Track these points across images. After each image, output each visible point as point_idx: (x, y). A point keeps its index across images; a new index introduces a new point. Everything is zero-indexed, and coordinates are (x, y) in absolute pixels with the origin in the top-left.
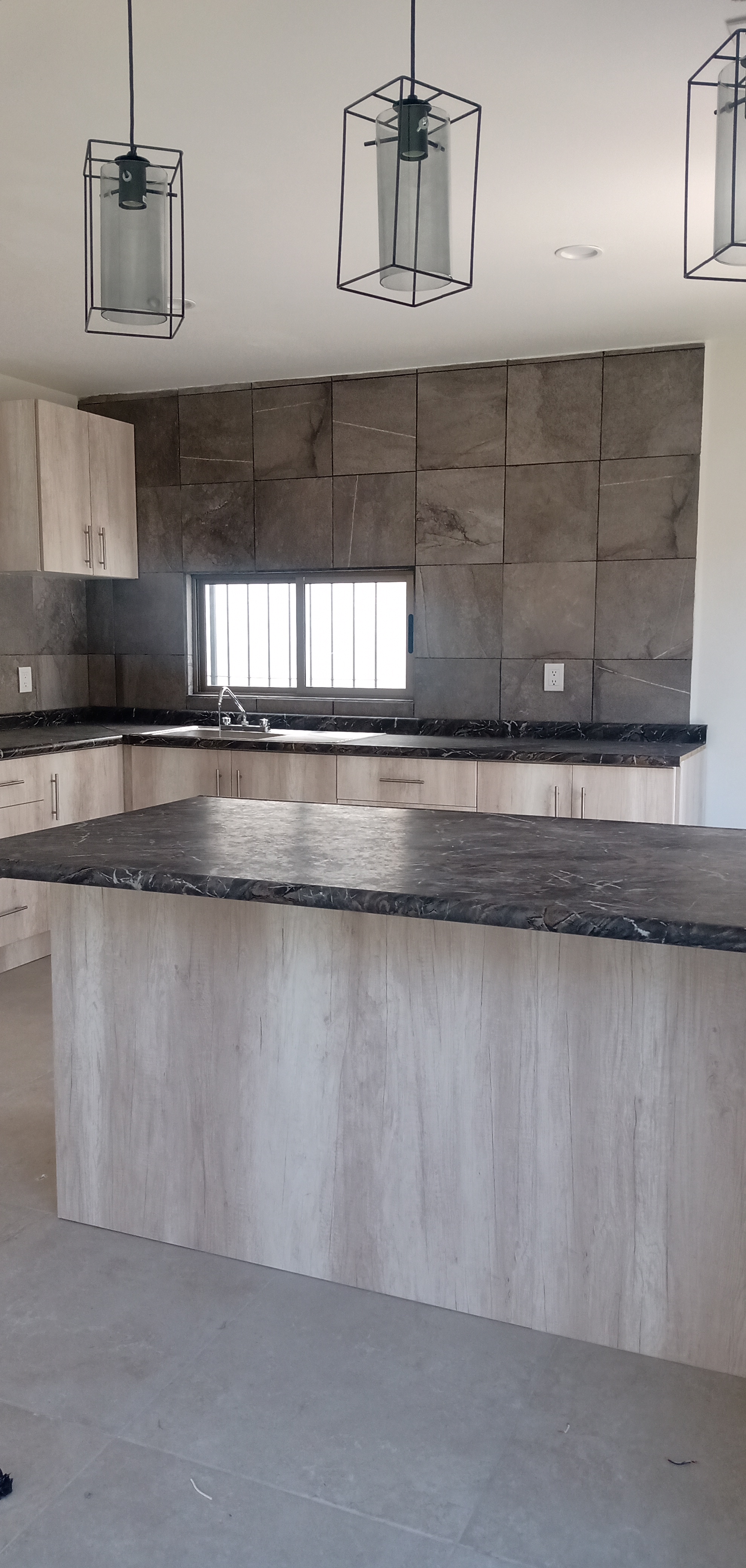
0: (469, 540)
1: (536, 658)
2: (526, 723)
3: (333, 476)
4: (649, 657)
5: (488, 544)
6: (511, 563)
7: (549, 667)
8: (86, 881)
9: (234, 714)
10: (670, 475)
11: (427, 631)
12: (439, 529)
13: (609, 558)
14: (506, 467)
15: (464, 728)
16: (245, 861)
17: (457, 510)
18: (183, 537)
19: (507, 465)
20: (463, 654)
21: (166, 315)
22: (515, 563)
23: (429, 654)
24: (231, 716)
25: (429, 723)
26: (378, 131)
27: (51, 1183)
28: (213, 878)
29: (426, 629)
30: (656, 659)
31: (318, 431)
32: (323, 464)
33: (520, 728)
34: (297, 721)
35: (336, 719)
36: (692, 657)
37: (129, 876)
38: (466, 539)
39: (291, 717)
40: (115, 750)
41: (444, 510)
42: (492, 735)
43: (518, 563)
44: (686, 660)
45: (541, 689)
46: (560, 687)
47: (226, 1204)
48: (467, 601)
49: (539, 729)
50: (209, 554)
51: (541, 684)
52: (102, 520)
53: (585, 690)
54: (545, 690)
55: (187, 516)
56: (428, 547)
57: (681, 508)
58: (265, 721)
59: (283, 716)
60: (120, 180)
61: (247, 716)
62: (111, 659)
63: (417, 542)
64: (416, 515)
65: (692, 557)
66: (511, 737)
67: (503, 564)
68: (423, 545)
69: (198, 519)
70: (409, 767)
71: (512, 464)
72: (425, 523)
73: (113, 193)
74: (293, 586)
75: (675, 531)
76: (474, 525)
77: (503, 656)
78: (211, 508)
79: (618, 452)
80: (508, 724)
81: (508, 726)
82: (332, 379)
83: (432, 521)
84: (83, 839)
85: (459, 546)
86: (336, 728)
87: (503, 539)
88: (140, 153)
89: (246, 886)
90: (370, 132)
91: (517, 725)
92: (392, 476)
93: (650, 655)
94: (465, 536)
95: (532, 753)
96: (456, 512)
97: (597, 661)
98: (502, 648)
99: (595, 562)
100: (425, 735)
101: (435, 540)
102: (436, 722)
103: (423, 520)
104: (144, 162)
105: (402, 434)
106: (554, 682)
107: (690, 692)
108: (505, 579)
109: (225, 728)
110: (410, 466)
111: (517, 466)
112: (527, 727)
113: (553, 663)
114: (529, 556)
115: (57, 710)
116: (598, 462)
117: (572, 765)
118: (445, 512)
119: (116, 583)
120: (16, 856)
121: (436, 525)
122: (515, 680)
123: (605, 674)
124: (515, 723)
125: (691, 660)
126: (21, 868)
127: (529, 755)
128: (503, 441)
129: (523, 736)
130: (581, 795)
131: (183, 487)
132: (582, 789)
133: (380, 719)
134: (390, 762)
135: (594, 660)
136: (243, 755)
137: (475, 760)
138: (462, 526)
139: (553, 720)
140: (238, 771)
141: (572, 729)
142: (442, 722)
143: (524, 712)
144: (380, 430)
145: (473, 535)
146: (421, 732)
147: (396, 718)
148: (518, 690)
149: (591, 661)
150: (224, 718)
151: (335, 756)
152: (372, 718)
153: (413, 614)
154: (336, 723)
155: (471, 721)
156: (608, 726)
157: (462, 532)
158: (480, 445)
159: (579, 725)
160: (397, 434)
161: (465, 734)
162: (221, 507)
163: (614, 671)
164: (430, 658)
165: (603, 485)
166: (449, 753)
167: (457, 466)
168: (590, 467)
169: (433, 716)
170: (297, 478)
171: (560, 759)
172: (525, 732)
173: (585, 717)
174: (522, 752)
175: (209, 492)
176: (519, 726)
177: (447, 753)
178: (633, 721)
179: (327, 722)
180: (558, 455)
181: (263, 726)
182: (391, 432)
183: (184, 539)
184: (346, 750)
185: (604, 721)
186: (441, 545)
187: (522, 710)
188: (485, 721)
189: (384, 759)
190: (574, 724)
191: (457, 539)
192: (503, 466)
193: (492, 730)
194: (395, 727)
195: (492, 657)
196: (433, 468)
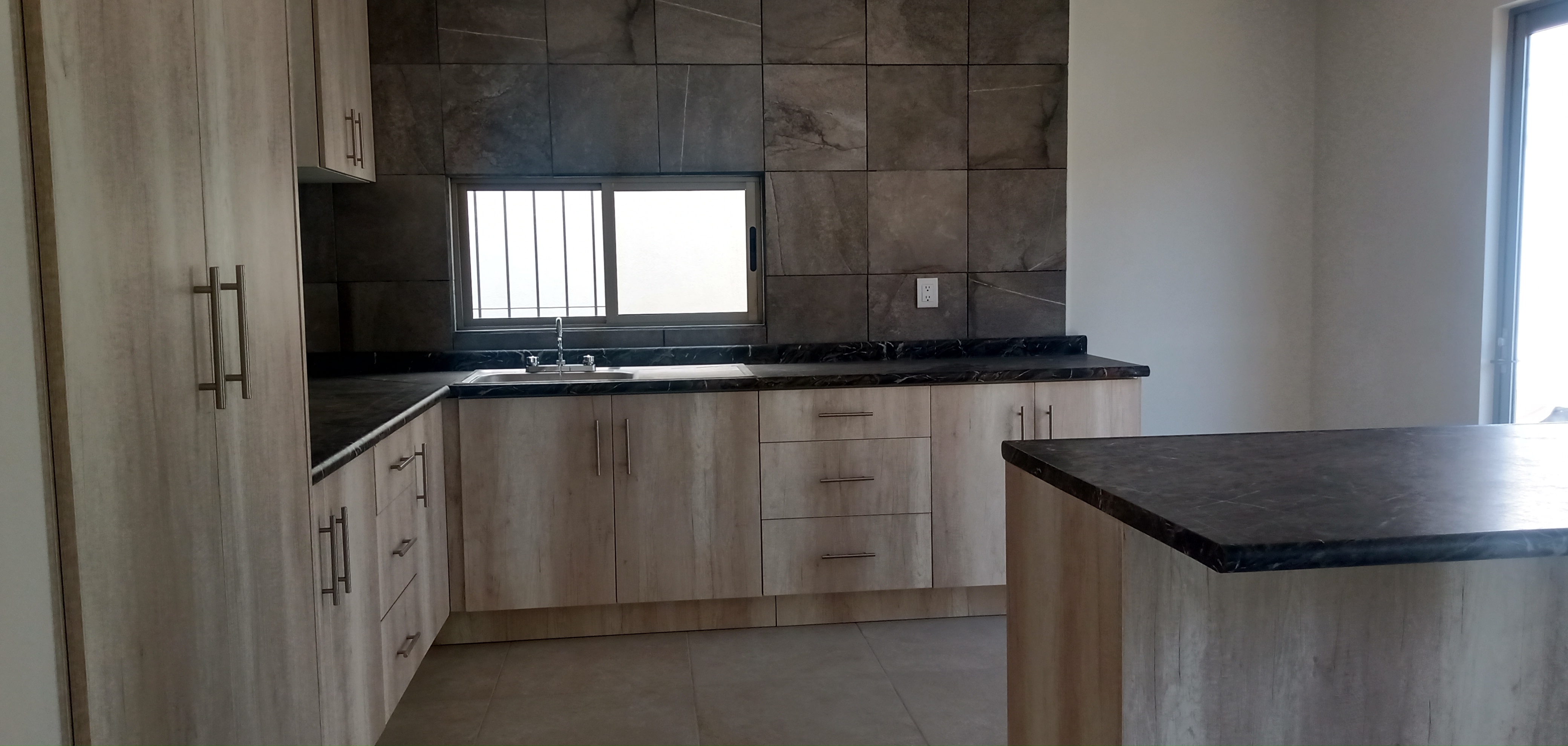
0: (828, 145)
1: (906, 273)
2: (903, 344)
3: (656, 64)
4: (1024, 269)
5: (850, 149)
6: (875, 171)
7: (921, 282)
9: (531, 352)
10: (1040, 83)
11: (780, 246)
12: (792, 131)
13: (981, 167)
14: (868, 66)
15: (833, 352)
17: (814, 111)
18: (445, 130)
19: (868, 63)
20: (825, 271)
22: (881, 171)
23: (784, 272)
25: (791, 349)
29: (780, 242)
30: (1031, 271)
31: (636, 10)
32: (643, 49)
33: (897, 349)
34: (621, 356)
36: (1066, 268)
38: (824, 142)
41: (797, 110)
42: (866, 359)
43: (884, 170)
44: (1060, 271)
45: (913, 305)
46: (934, 303)
48: (827, 212)
49: (918, 348)
51: (913, 300)
52: (355, 103)
53: (960, 305)
54: (918, 307)
55: (450, 103)
56: (779, 151)
57: (1051, 117)
58: (589, 358)
59: (602, 351)
61: (564, 352)
62: (331, 288)
63: (766, 145)
65: (1063, 168)
66: (886, 359)
67: (867, 171)
68: (774, 149)
69: (467, 108)
71: (874, 63)
72: (775, 124)
74: (598, 194)
75: (1046, 141)
76: (832, 128)
77: (869, 271)
78: (486, 94)
79: (987, 57)
80: (883, 345)
81: (883, 347)
83: (783, 122)
85: (816, 150)
87: (866, 145)
91: (893, 346)
92: (733, 68)
93: (1025, 266)
95: (997, 372)
96: (811, 113)
97: (972, 274)
98: (869, 262)
99: (966, 171)
100: (787, 363)
101: (788, 143)
102: (800, 347)
103: (772, 120)
105: (744, 22)
106: (928, 298)
107: (1065, 303)
108: (870, 188)
109: (534, 370)
110: (755, 58)
111: (879, 65)
112: (904, 348)
113: (925, 277)
114: (896, 163)
116: (966, 66)
117: (1035, 382)
118: (798, 112)
121: (787, 126)
122: (884, 296)
123: (981, 287)
124: (890, 343)
125: (1065, 270)
127: (995, 374)
128: (864, 38)
129: (900, 357)
130: (1048, 413)
131: (443, 67)
132: (1050, 407)
133: (730, 347)
134: (827, 394)
135: (968, 273)
136: (630, 400)
137: (929, 385)
138: (819, 129)
139: (930, 338)
140: (626, 420)
141: (952, 347)
142: (807, 347)
143: (896, 332)
144: (716, 15)
145: (832, 139)
146: (781, 360)
147: (749, 346)
148: (888, 310)
149: (965, 275)
150: (530, 357)
151: (757, 392)
152: (718, 346)
153: (755, 227)
154: (673, 356)
155: (840, 344)
156: (989, 341)
157: (819, 136)
158: (837, 40)
159: (960, 342)
160: (739, 21)
161: (835, 359)
162: (501, 94)
163: (989, 284)
164: (785, 275)
165: (973, 91)
166: (903, 378)
167: (811, 62)
168: (957, 70)
169: (790, 341)
170: (608, 64)
171: (1028, 377)
172: (902, 353)
173: (961, 334)
174: (986, 372)
175: (482, 75)
176: (896, 347)
177: (901, 379)
178: (1012, 335)
179: (662, 355)
180: (924, 57)
181: (586, 364)
182: (730, 18)
183: (446, 132)
184: (776, 384)
185: (983, 337)
186: (794, 149)
187: (896, 329)
188: (857, 343)
189: (819, 391)
190: (954, 342)
191: (813, 143)
192: (864, 64)
193: (866, 352)
194: (750, 356)
195: (857, 273)
196: (782, 63)
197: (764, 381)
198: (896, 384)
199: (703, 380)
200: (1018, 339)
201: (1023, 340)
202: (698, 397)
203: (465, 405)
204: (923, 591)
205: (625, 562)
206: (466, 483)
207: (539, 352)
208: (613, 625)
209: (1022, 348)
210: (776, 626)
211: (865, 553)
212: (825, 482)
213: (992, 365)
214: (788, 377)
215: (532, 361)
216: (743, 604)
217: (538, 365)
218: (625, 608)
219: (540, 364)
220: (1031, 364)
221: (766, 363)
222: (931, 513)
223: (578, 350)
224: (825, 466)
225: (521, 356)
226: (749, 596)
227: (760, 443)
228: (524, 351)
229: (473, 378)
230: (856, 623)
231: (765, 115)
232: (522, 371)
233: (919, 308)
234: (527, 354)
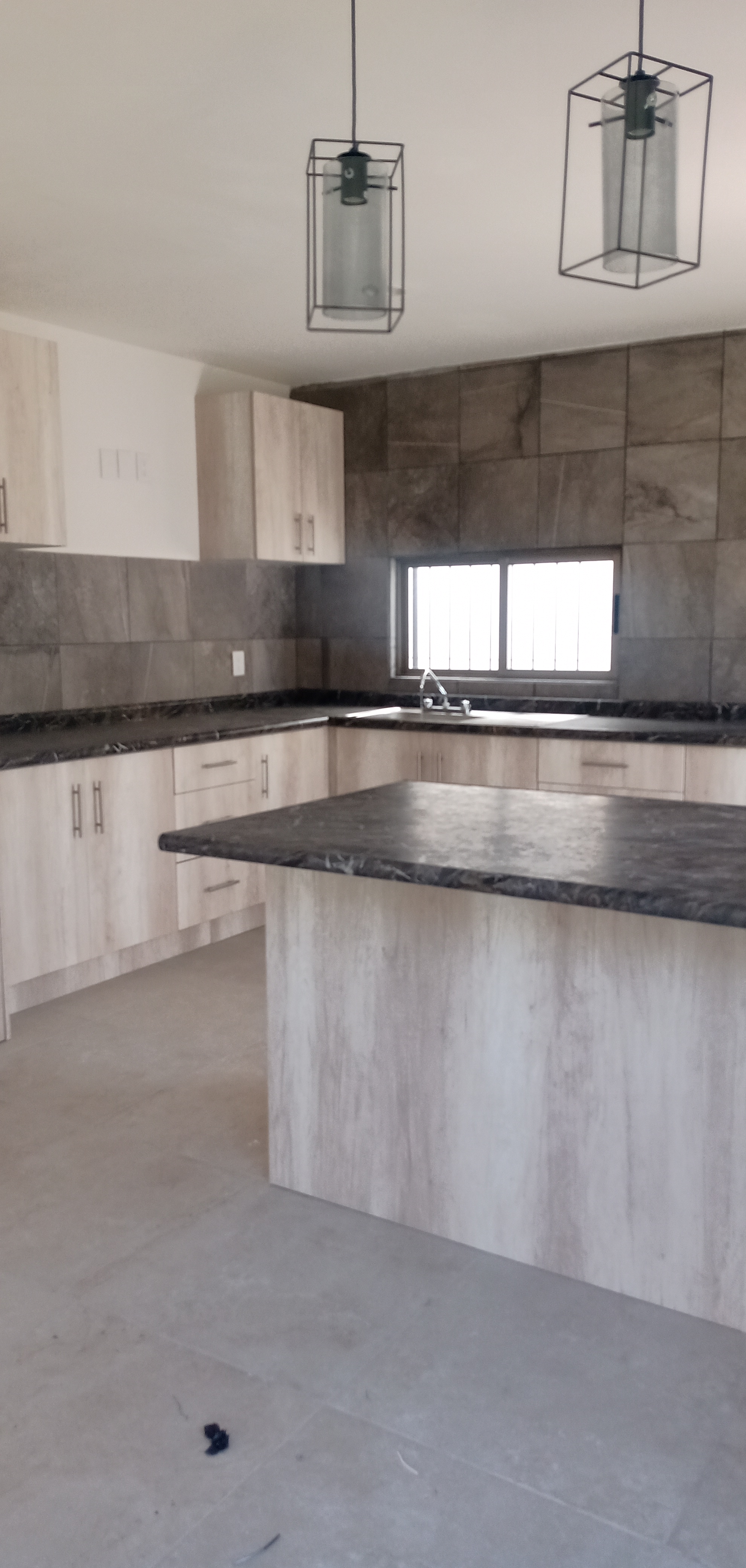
0: (680, 517)
2: (737, 706)
3: (539, 456)
5: (700, 520)
6: (724, 540)
8: (301, 865)
11: (633, 611)
12: (649, 506)
14: (721, 441)
15: (670, 711)
16: (452, 848)
17: (668, 486)
18: (389, 521)
19: (722, 438)
20: (672, 635)
21: (384, 310)
22: (730, 539)
23: (635, 635)
24: (432, 698)
25: (634, 705)
26: (604, 108)
27: (263, 1149)
28: (423, 866)
29: (633, 609)
31: (525, 411)
32: (529, 443)
33: (731, 711)
34: (498, 703)
35: (537, 702)
37: (340, 861)
38: (677, 515)
39: (492, 699)
40: (321, 732)
41: (654, 487)
42: (701, 718)
43: (732, 539)
47: (430, 1182)
48: (676, 580)
50: (414, 538)
52: (312, 508)
55: (393, 501)
56: (636, 525)
58: (466, 703)
59: (484, 698)
60: (342, 176)
62: (317, 642)
63: (624, 520)
64: (624, 492)
66: (721, 720)
67: (716, 540)
68: (630, 523)
69: (403, 504)
70: (613, 751)
71: (727, 438)
72: (634, 501)
73: (336, 189)
74: (496, 567)
76: (685, 502)
77: (713, 636)
78: (416, 491)
80: (718, 707)
82: (540, 358)
83: (641, 499)
84: (297, 822)
85: (669, 523)
86: (537, 710)
87: (715, 516)
88: (362, 149)
89: (454, 874)
90: (595, 112)
91: (728, 708)
92: (601, 453)
94: (675, 513)
96: (666, 488)
98: (713, 628)
100: (629, 718)
101: (644, 517)
102: (641, 704)
103: (631, 497)
104: (365, 157)
105: (611, 411)
108: (718, 557)
109: (427, 710)
110: (619, 442)
111: (733, 439)
112: (739, 710)
114: (744, 532)
115: (266, 693)
119: (324, 569)
120: (236, 838)
121: (645, 502)
122: (727, 660)
124: (726, 705)
126: (240, 850)
127: (741, 739)
128: (718, 414)
129: (735, 719)
131: (389, 472)
133: (583, 701)
134: (590, 748)
137: (683, 744)
138: (673, 503)
142: (649, 704)
143: (734, 695)
144: (588, 407)
145: (684, 512)
146: (624, 715)
147: (600, 701)
148: (729, 672)
151: (537, 739)
152: (574, 700)
153: (619, 594)
155: (679, 703)
157: (672, 509)
158: (694, 419)
160: (607, 410)
161: (672, 717)
162: (427, 491)
164: (637, 639)
167: (671, 441)
169: (637, 698)
170: (502, 459)
172: (736, 715)
175: (414, 476)
177: (653, 737)
179: (528, 704)
181: (464, 708)
182: (599, 409)
184: (548, 733)
186: (650, 523)
187: (735, 692)
191: (667, 516)
192: (718, 439)
193: (701, 712)
194: (597, 709)
195: (702, 638)
196: (643, 444)
198: (652, 741)
203: (340, 732)
217: (431, 706)
227: (538, 782)
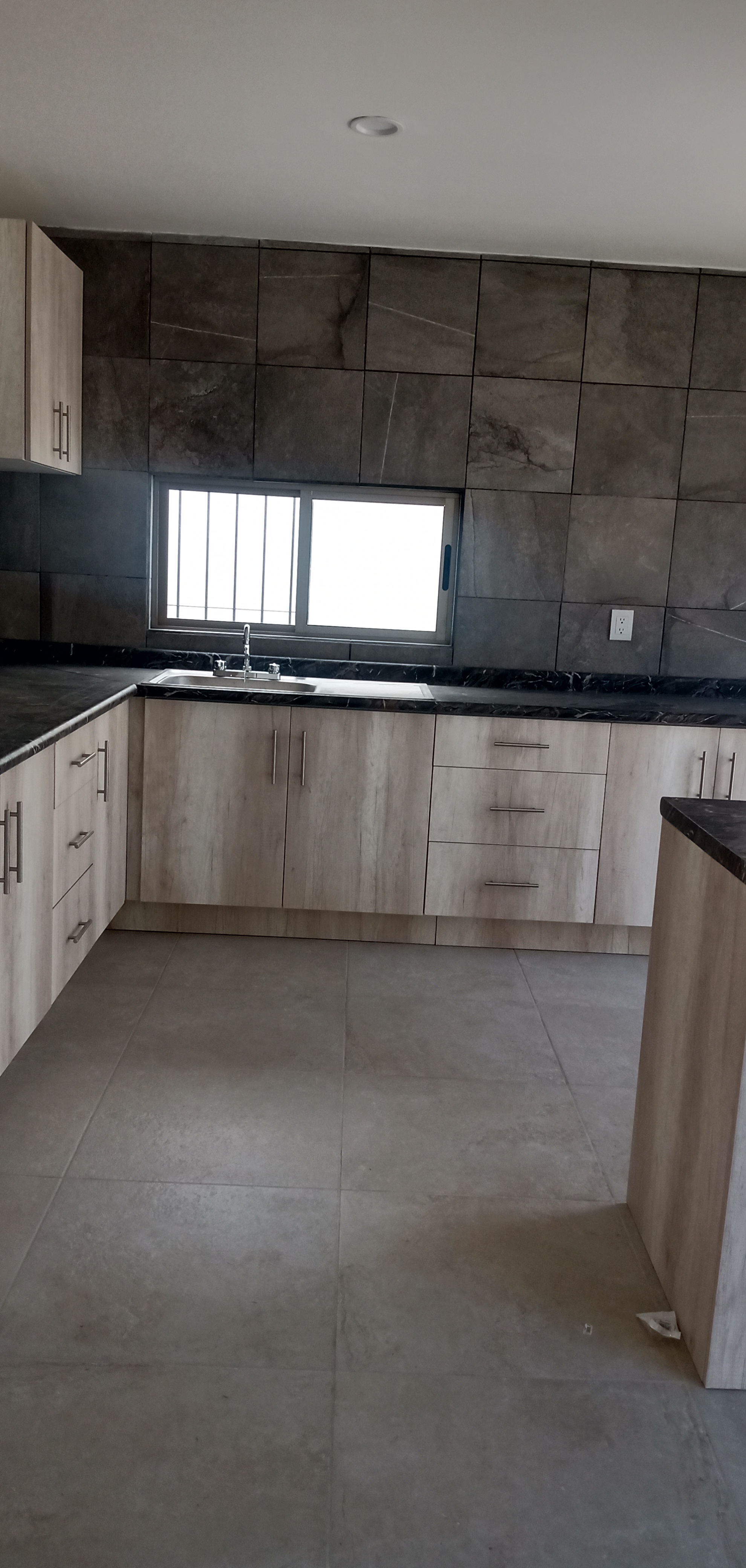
0: (533, 464)
1: (601, 603)
2: (590, 675)
3: (365, 370)
4: (726, 608)
5: (555, 470)
6: (580, 494)
7: (617, 614)
9: (220, 655)
11: (474, 568)
12: (498, 448)
13: (691, 498)
14: (583, 384)
15: (517, 679)
17: (521, 428)
18: (151, 426)
19: (583, 381)
20: (517, 595)
22: (586, 495)
23: (476, 593)
25: (476, 672)
29: (474, 563)
30: (732, 610)
31: (348, 312)
32: (353, 353)
33: (583, 681)
34: (307, 666)
35: (356, 666)
38: (529, 461)
39: (298, 661)
40: (128, 710)
41: (505, 426)
42: (551, 688)
43: (588, 495)
45: (605, 637)
46: (627, 636)
48: (526, 534)
49: (605, 681)
50: (188, 452)
51: (606, 632)
52: (63, 395)
53: (654, 640)
54: (610, 639)
55: (158, 400)
56: (482, 468)
58: (275, 666)
59: (288, 660)
61: (251, 659)
62: (34, 578)
63: (469, 460)
64: (470, 428)
66: (572, 690)
67: (571, 494)
68: (477, 465)
69: (174, 406)
71: (589, 381)
72: (481, 439)
74: (296, 501)
76: (539, 447)
77: (563, 598)
78: (193, 392)
79: (708, 381)
80: (569, 676)
81: (569, 678)
82: (370, 251)
83: (489, 438)
85: (520, 469)
86: (358, 676)
87: (573, 466)
91: (580, 677)
92: (443, 378)
93: (726, 604)
94: (528, 458)
95: (682, 714)
96: (519, 430)
97: (669, 608)
98: (563, 590)
99: (676, 500)
100: (471, 686)
101: (492, 460)
102: (485, 671)
103: (477, 434)
105: (458, 330)
106: (621, 631)
108: (573, 513)
109: (219, 673)
110: (466, 369)
111: (595, 383)
112: (591, 680)
113: (621, 609)
114: (602, 487)
116: (687, 390)
117: (720, 728)
118: (505, 428)
121: (493, 443)
122: (576, 626)
123: (677, 624)
124: (578, 674)
127: (679, 717)
128: (581, 354)
129: (586, 689)
130: (731, 760)
131: (153, 362)
132: (734, 754)
133: (415, 666)
134: (504, 724)
135: (666, 608)
136: (309, 712)
137: (610, 722)
138: (526, 447)
139: (619, 672)
140: (303, 733)
141: (642, 683)
142: (492, 672)
143: (584, 663)
144: (430, 321)
145: (538, 458)
146: (465, 683)
147: (434, 666)
148: (579, 638)
149: (663, 609)
150: (218, 661)
151: (435, 715)
152: (403, 664)
153: (450, 544)
154: (358, 670)
155: (525, 671)
156: (681, 680)
157: (525, 454)
158: (553, 355)
159: (650, 679)
160: (453, 329)
161: (519, 687)
162: (208, 394)
163: (687, 621)
164: (477, 597)
165: (691, 417)
166: (584, 713)
167: (523, 376)
168: (677, 395)
169: (476, 665)
170: (316, 368)
171: (714, 721)
172: (589, 685)
173: (651, 670)
174: (671, 713)
175: (190, 372)
176: (583, 679)
177: (582, 714)
178: (706, 675)
179: (346, 669)
180: (643, 377)
181: (271, 672)
182: (444, 326)
183: (152, 429)
184: (454, 709)
185: (675, 675)
186: (497, 467)
187: (585, 660)
188: (543, 671)
189: (497, 719)
190: (644, 678)
191: (518, 461)
192: (579, 382)
193: (551, 682)
194: (433, 676)
195: (551, 600)
196: (493, 375)
197: (442, 704)
198: (575, 719)
199: (382, 700)
200: (712, 679)
201: (717, 681)
202: (376, 716)
203: (151, 704)
204: (584, 926)
205: (293, 869)
206: (147, 780)
207: (227, 656)
208: (278, 928)
209: (714, 690)
210: (435, 945)
211: (529, 884)
212: (495, 810)
213: (679, 706)
214: (466, 703)
215: (219, 665)
216: (404, 921)
217: (225, 669)
218: (290, 914)
219: (227, 668)
220: (719, 708)
221: (449, 685)
222: (600, 850)
223: (265, 657)
224: (496, 794)
225: (209, 659)
226: (411, 913)
227: (433, 766)
228: (213, 654)
229: (160, 678)
230: (513, 949)
231: (471, 429)
232: (209, 674)
233: (612, 640)
234: (216, 658)
